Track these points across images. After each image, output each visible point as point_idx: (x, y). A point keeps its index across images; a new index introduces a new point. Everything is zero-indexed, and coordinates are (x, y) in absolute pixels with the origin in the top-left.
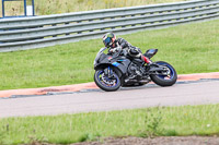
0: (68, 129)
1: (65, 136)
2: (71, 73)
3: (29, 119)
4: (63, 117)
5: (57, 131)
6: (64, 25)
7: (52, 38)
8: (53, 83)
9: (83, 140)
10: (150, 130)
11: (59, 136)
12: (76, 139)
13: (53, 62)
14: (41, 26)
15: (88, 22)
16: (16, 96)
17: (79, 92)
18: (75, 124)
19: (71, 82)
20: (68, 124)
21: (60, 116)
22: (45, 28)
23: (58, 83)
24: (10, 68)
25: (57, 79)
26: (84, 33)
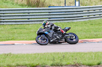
0: (92, 59)
1: (91, 62)
2: (95, 34)
3: (74, 53)
4: (90, 53)
5: (87, 59)
6: (93, 11)
7: (87, 17)
8: (86, 38)
9: (99, 64)
11: (88, 62)
12: (96, 63)
13: (87, 28)
14: (82, 11)
17: (98, 42)
18: (95, 57)
19: (94, 38)
21: (89, 53)
22: (84, 12)
23: (89, 38)
25: (88, 36)
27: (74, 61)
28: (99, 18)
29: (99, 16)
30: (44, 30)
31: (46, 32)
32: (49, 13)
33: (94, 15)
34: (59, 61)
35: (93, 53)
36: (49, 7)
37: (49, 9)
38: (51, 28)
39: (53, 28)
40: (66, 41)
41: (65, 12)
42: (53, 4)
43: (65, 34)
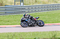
0: (31, 36)
5: (28, 36)
10: (53, 37)
15: (38, 8)
16: (17, 27)
18: (33, 35)
20: (31, 35)
21: (29, 33)
22: (26, 9)
24: (16, 19)
26: (36, 11)
27: (20, 37)
28: (35, 12)
29: (34, 11)
30: (25, 19)
31: (26, 20)
32: (5, 9)
33: (32, 11)
34: (11, 37)
35: (32, 33)
36: (5, 6)
37: (5, 7)
38: (29, 18)
39: (30, 17)
40: (37, 25)
41: (15, 9)
42: (8, 4)
43: (37, 21)
